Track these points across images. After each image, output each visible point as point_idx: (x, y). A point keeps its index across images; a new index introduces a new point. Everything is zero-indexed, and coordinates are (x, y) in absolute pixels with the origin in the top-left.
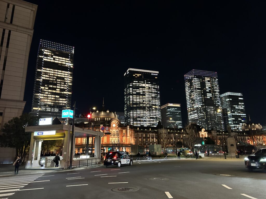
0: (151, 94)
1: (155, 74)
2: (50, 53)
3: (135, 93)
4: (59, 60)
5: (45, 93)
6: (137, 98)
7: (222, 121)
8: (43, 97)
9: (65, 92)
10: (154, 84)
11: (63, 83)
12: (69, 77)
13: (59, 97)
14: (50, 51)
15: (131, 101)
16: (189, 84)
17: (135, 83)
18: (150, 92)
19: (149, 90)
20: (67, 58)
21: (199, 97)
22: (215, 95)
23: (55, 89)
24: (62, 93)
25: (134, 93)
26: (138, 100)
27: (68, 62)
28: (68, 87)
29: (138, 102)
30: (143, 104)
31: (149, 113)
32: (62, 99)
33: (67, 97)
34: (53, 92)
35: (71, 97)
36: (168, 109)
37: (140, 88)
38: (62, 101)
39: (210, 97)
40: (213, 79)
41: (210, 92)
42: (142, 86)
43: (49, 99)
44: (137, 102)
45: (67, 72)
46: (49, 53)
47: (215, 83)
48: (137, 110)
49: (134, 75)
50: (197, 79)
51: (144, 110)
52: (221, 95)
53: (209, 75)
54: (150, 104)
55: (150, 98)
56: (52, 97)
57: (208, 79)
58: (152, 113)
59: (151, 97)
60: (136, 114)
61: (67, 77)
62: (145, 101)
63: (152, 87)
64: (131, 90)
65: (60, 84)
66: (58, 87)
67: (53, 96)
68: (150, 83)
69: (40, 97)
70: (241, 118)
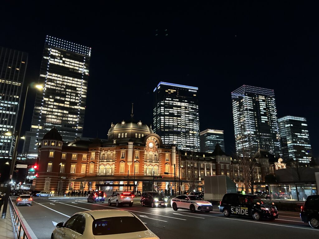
0: (188, 116)
1: (193, 91)
2: (59, 53)
3: (168, 113)
4: (71, 64)
5: (49, 106)
6: (170, 120)
7: (281, 153)
8: (46, 112)
9: (76, 107)
10: (192, 103)
11: (74, 95)
12: (83, 87)
13: (67, 112)
14: (59, 51)
15: (161, 123)
16: (238, 105)
17: (168, 100)
18: (186, 113)
19: (185, 110)
20: (81, 62)
21: (251, 121)
22: (272, 119)
23: (63, 102)
24: (73, 107)
25: (166, 113)
26: (171, 123)
27: (82, 67)
28: (80, 100)
29: (171, 125)
30: (177, 128)
31: (185, 140)
32: (72, 116)
33: (79, 113)
34: (61, 106)
35: (84, 113)
36: (208, 137)
37: (174, 107)
38: (72, 119)
39: (265, 121)
40: (269, 98)
41: (265, 115)
42: (176, 105)
43: (54, 115)
44: (169, 125)
45: (81, 81)
46: (57, 55)
47: (271, 104)
48: (169, 136)
49: (167, 90)
50: (249, 97)
51: (179, 136)
52: (279, 120)
53: (264, 93)
54: (187, 128)
55: (186, 121)
56: (58, 112)
57: (262, 98)
58: (189, 140)
59: (187, 119)
60: (168, 141)
61: (80, 86)
62: (179, 124)
63: (190, 106)
64: (163, 110)
65: (71, 95)
66: (67, 99)
67: (60, 111)
68: (187, 101)
69: (42, 111)
70: (305, 150)
